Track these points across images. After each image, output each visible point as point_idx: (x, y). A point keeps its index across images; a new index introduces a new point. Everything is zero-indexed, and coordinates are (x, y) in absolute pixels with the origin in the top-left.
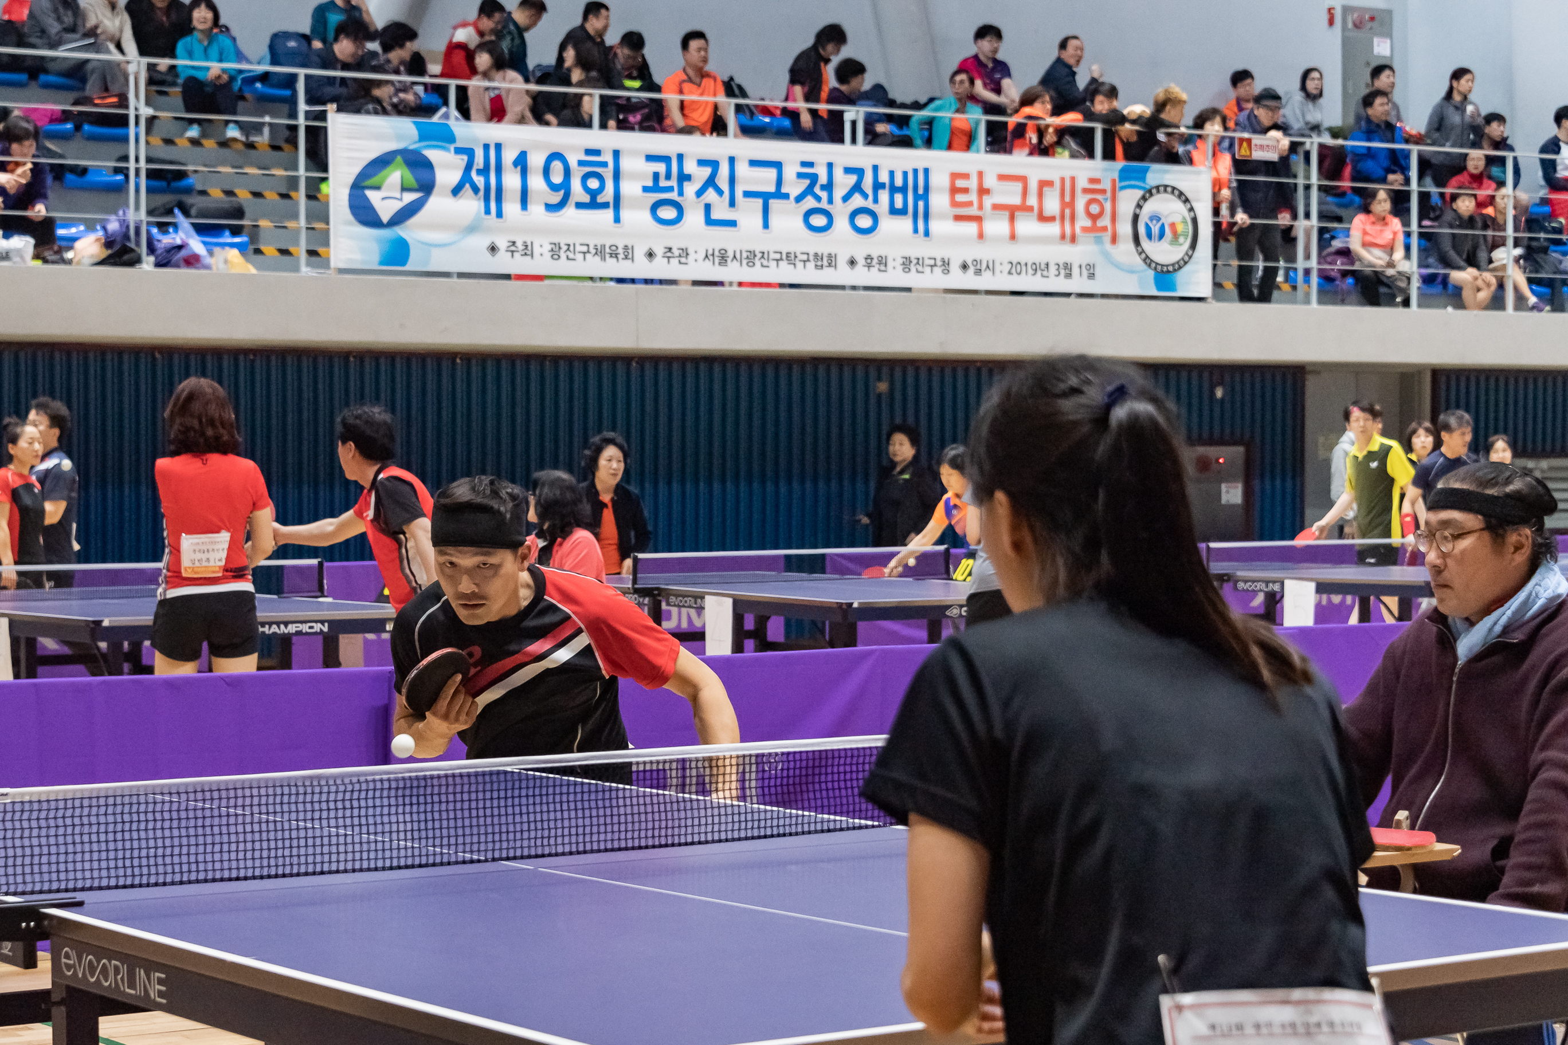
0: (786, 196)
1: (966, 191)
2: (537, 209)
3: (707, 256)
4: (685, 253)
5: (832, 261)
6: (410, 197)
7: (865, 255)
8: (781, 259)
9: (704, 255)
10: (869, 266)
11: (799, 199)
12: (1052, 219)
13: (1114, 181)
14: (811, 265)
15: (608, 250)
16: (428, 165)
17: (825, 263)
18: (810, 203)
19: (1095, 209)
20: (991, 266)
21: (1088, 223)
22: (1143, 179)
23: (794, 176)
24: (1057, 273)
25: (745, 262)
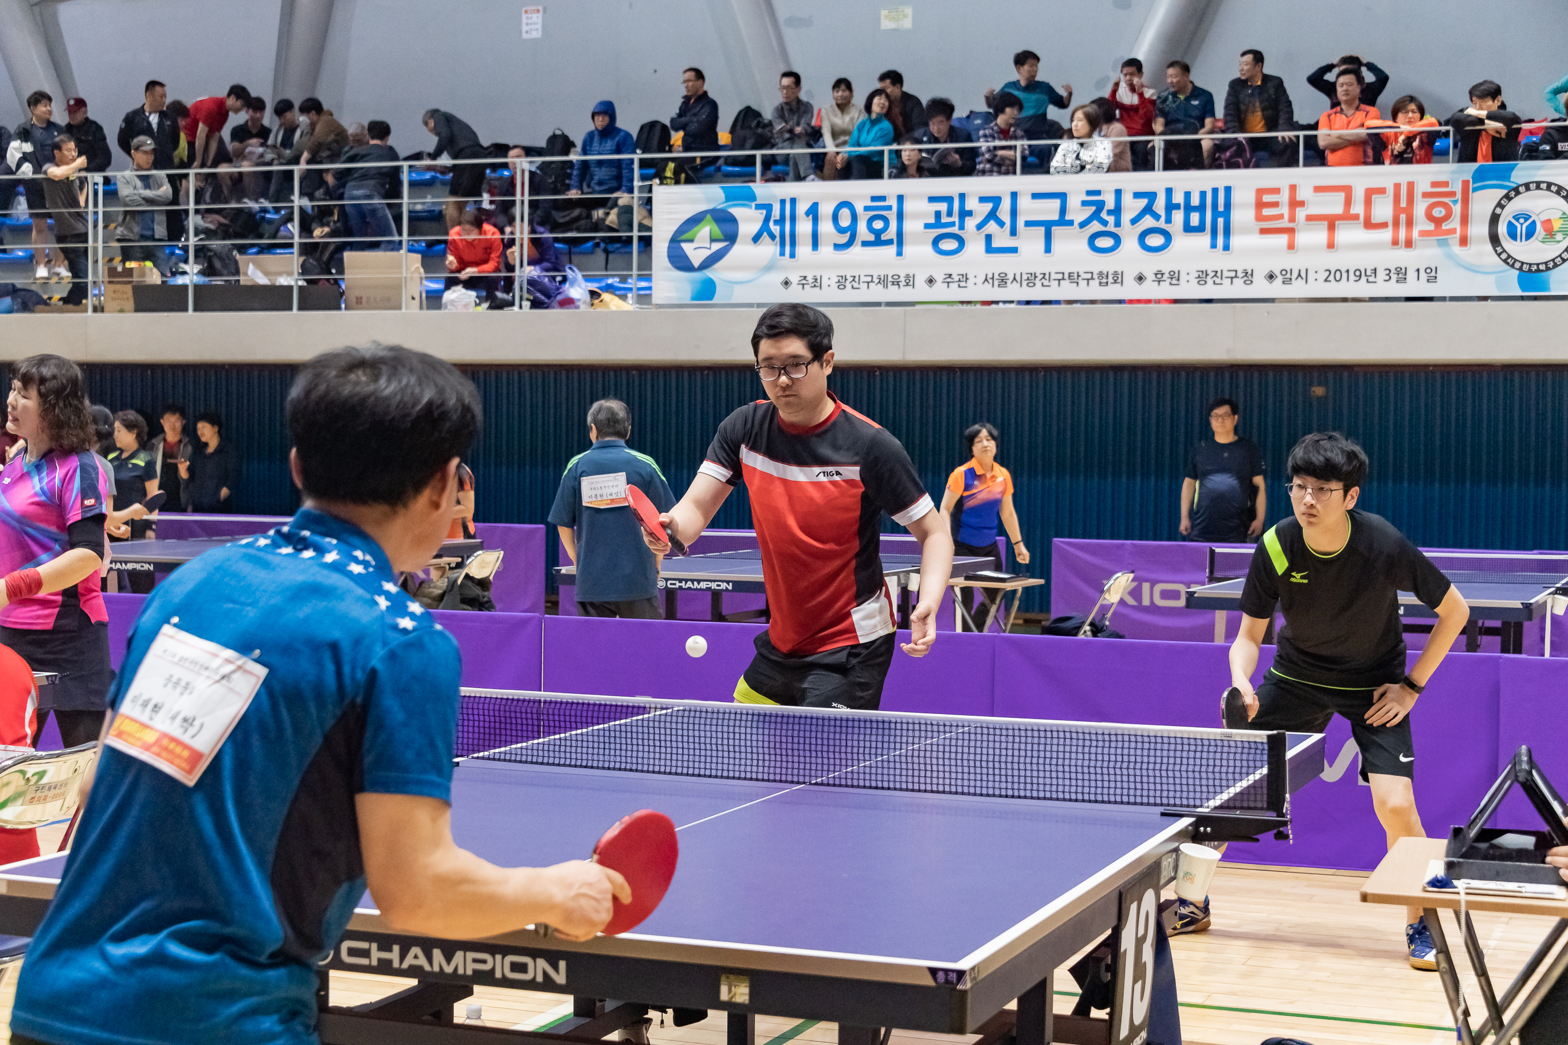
0: (1071, 223)
1: (1275, 204)
2: (826, 250)
3: (986, 280)
4: (965, 278)
5: (1118, 278)
6: (717, 246)
7: (1155, 271)
8: (1063, 279)
9: (983, 278)
10: (1159, 281)
11: (1083, 225)
12: (1384, 225)
13: (1465, 184)
14: (1094, 283)
15: (890, 279)
16: (733, 220)
17: (1110, 280)
18: (1096, 227)
19: (1439, 212)
20: (1303, 274)
21: (1431, 227)
22: (1507, 178)
23: (1079, 204)
24: (1387, 278)
25: (1024, 283)
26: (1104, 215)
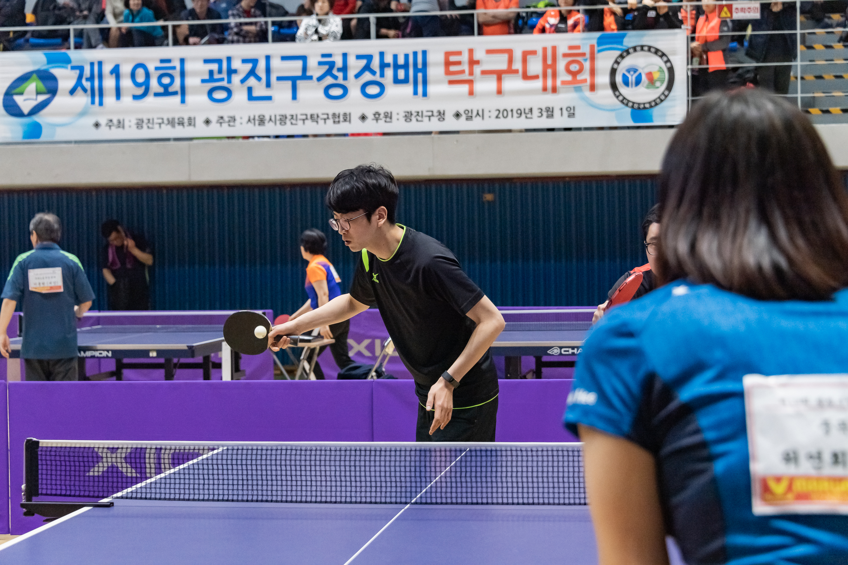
0: (311, 78)
1: (459, 63)
2: (127, 100)
3: (249, 120)
4: (233, 119)
5: (347, 118)
6: (41, 98)
7: (374, 112)
8: (307, 119)
9: (247, 119)
10: (377, 119)
11: (320, 79)
12: (536, 77)
13: (592, 47)
14: (330, 122)
15: (176, 121)
16: (54, 79)
17: (341, 119)
18: (329, 80)
19: (574, 67)
20: (480, 113)
21: (569, 78)
22: (621, 43)
23: (316, 64)
24: (540, 115)
25: (278, 122)
26: (335, 72)
